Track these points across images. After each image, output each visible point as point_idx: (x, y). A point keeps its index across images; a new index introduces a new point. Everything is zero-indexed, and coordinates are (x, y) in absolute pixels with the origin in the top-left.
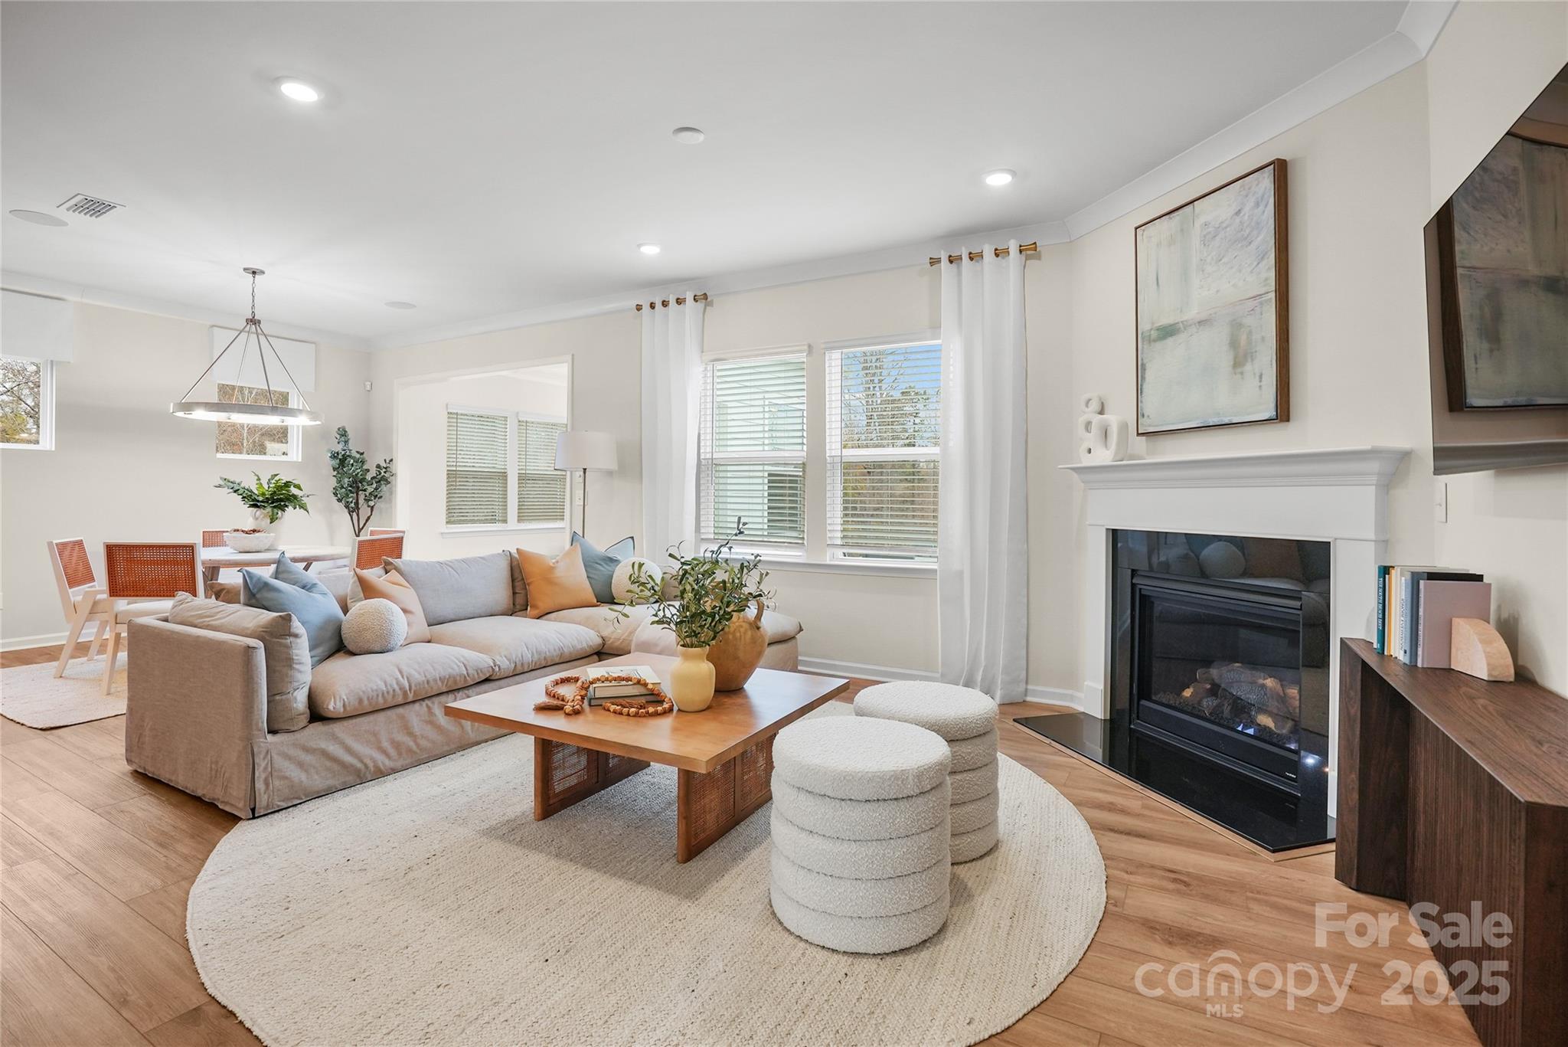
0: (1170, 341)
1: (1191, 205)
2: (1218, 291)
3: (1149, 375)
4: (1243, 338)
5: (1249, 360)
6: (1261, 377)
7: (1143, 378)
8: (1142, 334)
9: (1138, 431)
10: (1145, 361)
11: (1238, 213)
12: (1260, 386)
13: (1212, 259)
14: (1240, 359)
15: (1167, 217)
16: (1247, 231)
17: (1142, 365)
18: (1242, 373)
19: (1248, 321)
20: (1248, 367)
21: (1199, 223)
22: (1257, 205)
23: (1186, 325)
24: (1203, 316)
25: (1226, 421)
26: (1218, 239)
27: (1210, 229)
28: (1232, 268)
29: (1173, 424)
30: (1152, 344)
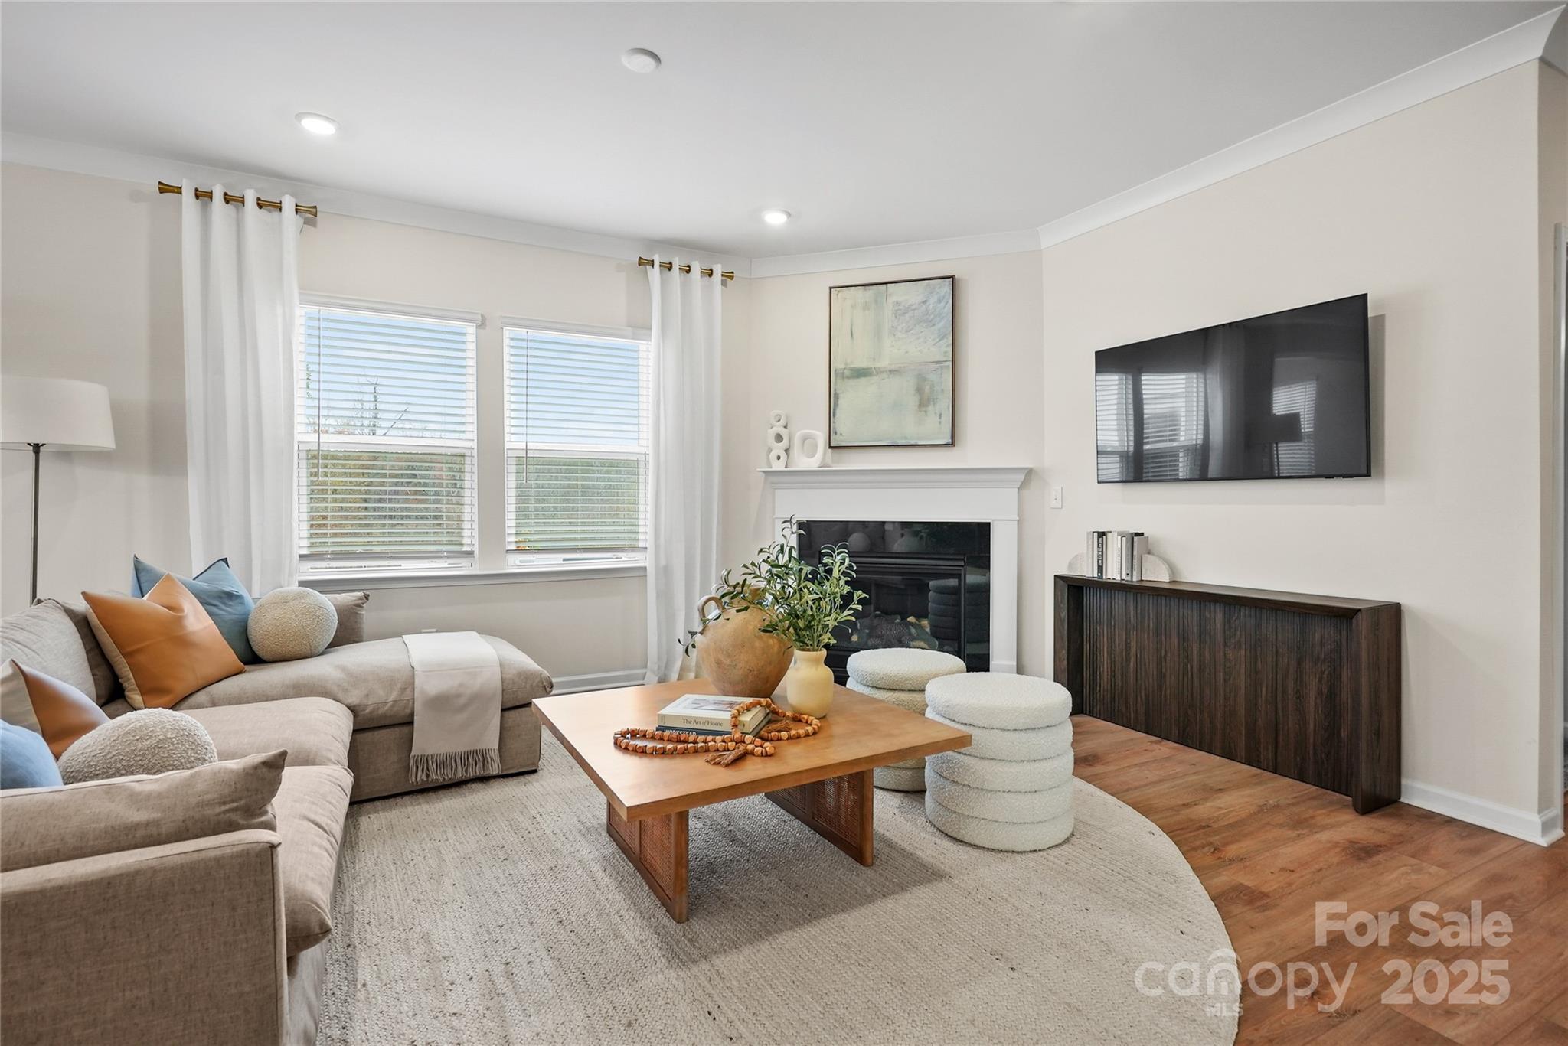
0: (863, 380)
1: (885, 285)
2: (907, 352)
3: (842, 402)
4: (927, 389)
5: (932, 403)
6: (940, 415)
7: (836, 405)
8: (836, 371)
9: (830, 444)
10: (838, 392)
11: (925, 302)
12: (940, 422)
13: (902, 328)
14: (924, 402)
15: (863, 287)
16: (932, 316)
17: (835, 394)
18: (926, 412)
19: (932, 377)
20: (930, 408)
21: (891, 300)
22: (940, 301)
23: (879, 371)
24: (894, 367)
25: (913, 443)
26: (907, 315)
27: (900, 307)
28: (918, 339)
29: (865, 441)
30: (846, 380)
